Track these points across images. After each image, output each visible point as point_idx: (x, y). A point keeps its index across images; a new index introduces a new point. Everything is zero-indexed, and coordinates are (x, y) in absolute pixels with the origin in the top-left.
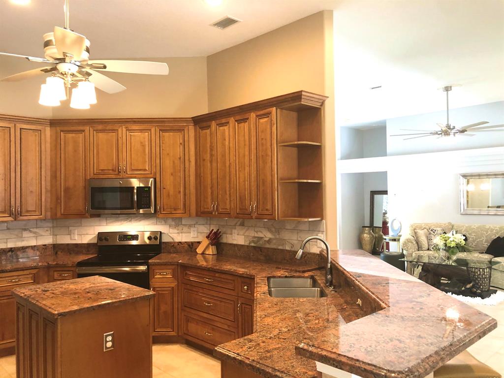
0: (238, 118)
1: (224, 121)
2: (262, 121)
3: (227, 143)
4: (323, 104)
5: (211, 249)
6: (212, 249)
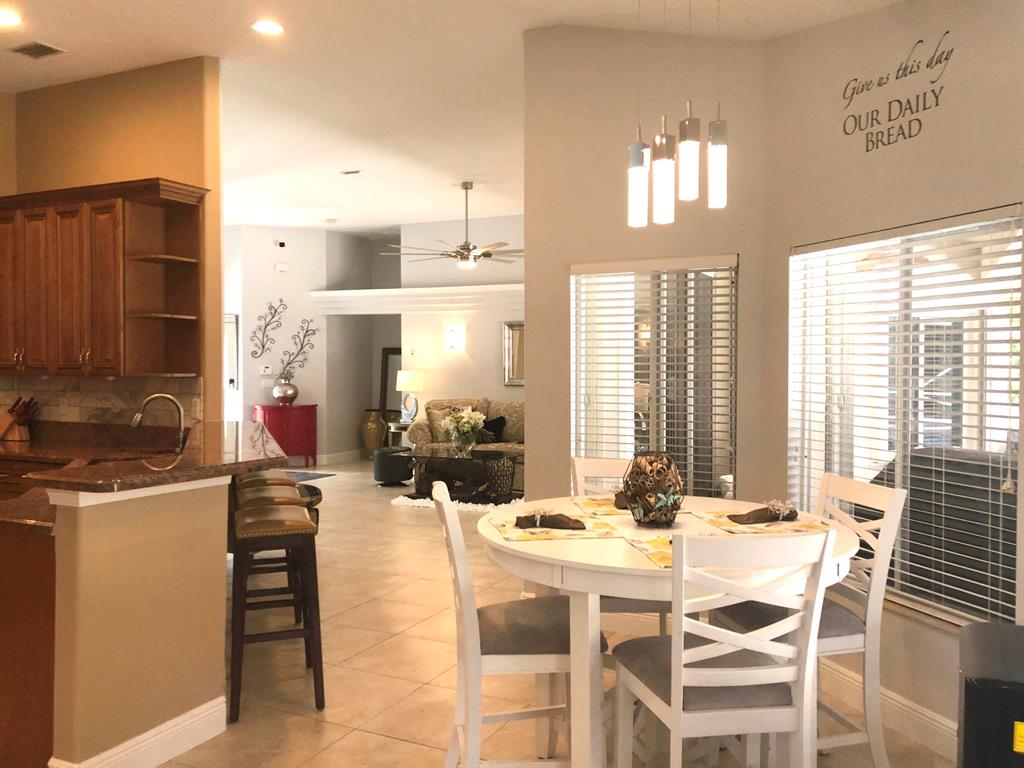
0: (61, 208)
1: (37, 211)
2: (100, 217)
3: (42, 249)
4: (201, 199)
5: (17, 432)
6: (20, 431)
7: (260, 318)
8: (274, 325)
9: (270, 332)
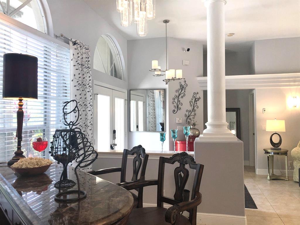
7: (177, 91)
8: (182, 95)
9: (180, 99)
